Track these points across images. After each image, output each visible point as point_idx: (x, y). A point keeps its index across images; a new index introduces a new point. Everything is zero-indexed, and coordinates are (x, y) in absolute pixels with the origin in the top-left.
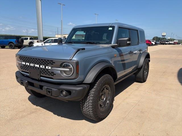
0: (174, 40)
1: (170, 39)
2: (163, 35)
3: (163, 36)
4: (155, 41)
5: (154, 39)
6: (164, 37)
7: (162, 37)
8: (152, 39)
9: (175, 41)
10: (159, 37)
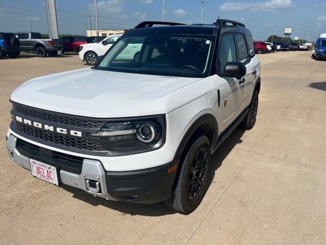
0: (305, 42)
1: (299, 40)
2: (286, 31)
3: (287, 34)
4: (272, 44)
5: (270, 40)
6: (287, 36)
7: (284, 36)
8: (266, 40)
9: (306, 44)
10: (279, 36)
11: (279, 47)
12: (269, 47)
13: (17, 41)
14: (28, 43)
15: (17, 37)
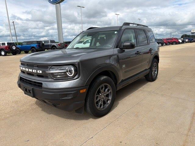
3: (193, 33)
5: (182, 37)
11: (187, 40)
12: (180, 41)
13: (43, 44)
14: (48, 46)
15: (43, 42)
